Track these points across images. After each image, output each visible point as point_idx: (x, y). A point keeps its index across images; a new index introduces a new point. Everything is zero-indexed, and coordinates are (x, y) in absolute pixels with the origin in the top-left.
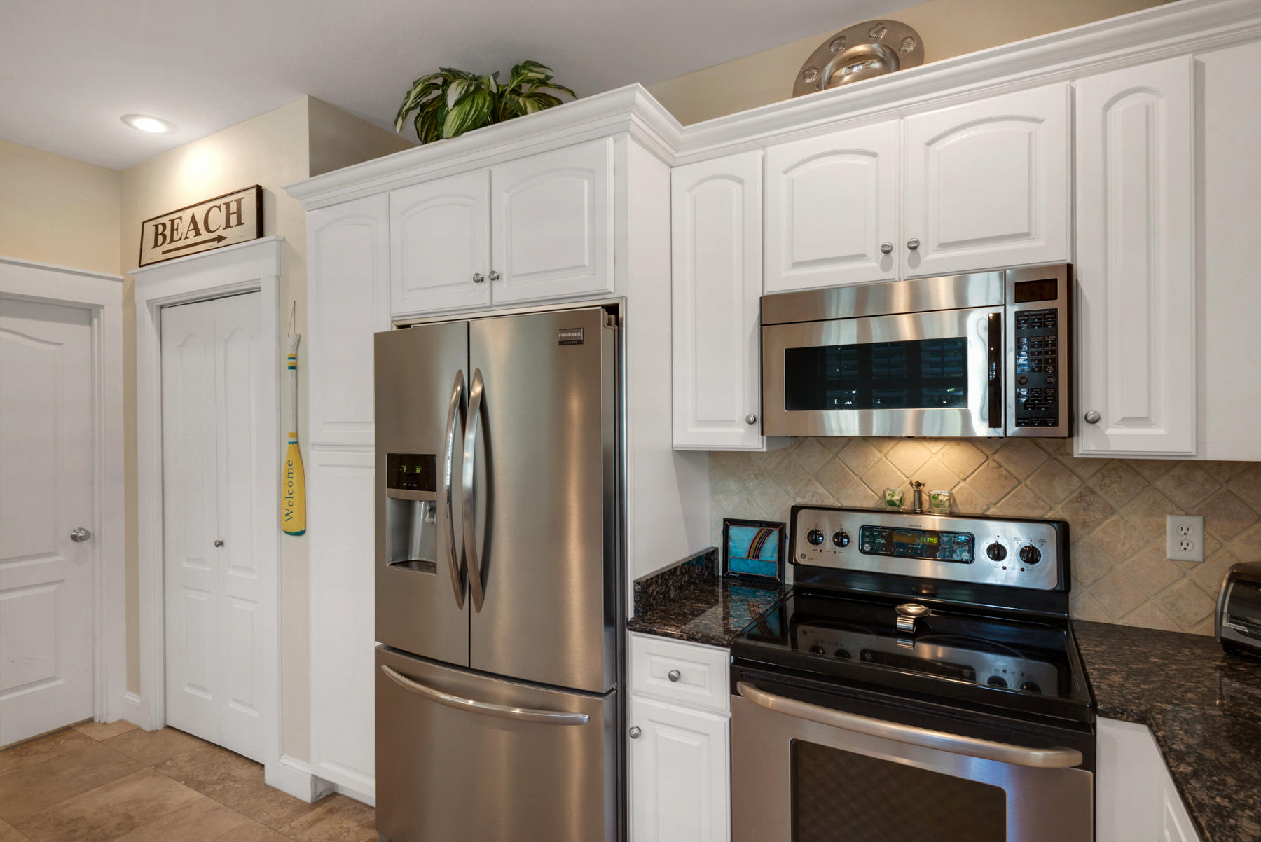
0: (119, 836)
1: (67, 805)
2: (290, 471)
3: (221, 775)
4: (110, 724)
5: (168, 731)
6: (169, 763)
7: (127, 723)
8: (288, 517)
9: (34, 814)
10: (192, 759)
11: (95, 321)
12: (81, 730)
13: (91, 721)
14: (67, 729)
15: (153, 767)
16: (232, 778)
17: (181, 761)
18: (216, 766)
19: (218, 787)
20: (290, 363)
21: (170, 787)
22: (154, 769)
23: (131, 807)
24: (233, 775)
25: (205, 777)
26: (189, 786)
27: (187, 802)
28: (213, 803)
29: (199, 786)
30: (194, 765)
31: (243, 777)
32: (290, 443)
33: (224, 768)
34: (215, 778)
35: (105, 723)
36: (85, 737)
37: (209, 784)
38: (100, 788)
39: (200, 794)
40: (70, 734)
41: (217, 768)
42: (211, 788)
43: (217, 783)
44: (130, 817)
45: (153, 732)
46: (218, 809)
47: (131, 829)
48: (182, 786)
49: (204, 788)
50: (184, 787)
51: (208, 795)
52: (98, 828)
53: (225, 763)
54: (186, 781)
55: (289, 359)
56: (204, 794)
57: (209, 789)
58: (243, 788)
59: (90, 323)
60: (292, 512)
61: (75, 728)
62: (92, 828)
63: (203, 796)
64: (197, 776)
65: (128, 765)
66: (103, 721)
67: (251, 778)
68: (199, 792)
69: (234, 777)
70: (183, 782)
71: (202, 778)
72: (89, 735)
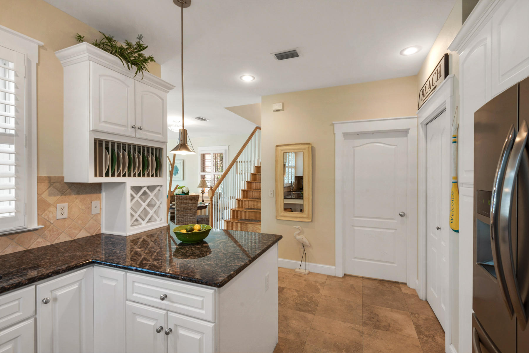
0: (382, 330)
1: (378, 308)
2: (453, 197)
3: (431, 334)
4: (410, 289)
5: (426, 302)
6: (416, 315)
7: (416, 292)
8: (451, 221)
9: (369, 305)
10: (426, 319)
11: (408, 135)
12: (401, 285)
13: (405, 284)
14: (398, 283)
15: (410, 313)
16: (434, 339)
17: (421, 317)
18: (432, 329)
19: (425, 338)
20: (453, 140)
21: (409, 325)
22: (410, 314)
23: (393, 322)
24: (435, 338)
25: (424, 330)
26: (416, 330)
27: (410, 335)
28: (418, 343)
29: (419, 332)
30: (424, 322)
31: (438, 342)
32: (453, 182)
33: (434, 332)
34: (427, 333)
35: (409, 287)
36: (400, 288)
37: (423, 334)
38: (389, 309)
39: (417, 335)
40: (397, 285)
41: (431, 330)
42: (423, 337)
43: (426, 336)
44: (390, 326)
45: (421, 300)
46: (418, 347)
47: (386, 330)
48: (413, 327)
49: (420, 334)
50: (414, 328)
51: (419, 338)
52: (379, 322)
53: (436, 330)
54: (416, 327)
55: (453, 138)
56: (418, 337)
57: (421, 336)
58: (434, 347)
59: (407, 136)
60: (453, 219)
61: (400, 284)
62: (378, 321)
63: (417, 337)
64: (422, 327)
65: (404, 307)
66: (409, 286)
67: (441, 345)
68: (417, 334)
69: (435, 339)
70: (415, 326)
71: (423, 330)
72: (402, 288)
